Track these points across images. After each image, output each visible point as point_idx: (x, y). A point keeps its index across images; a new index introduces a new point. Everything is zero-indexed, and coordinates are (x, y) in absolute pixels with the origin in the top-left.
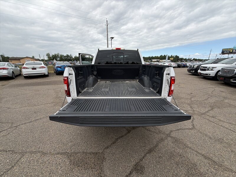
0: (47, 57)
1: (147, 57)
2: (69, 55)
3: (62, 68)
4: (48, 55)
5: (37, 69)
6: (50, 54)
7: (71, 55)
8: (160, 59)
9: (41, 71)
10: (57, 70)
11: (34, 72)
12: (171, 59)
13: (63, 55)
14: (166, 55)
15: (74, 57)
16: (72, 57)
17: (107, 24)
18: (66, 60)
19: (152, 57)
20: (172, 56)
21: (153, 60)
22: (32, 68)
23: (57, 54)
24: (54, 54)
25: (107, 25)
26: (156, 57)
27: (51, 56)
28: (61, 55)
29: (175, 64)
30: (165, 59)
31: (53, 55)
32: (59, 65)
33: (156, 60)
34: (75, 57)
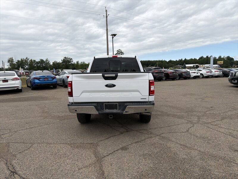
0: (8, 64)
1: (176, 61)
2: (45, 60)
3: (41, 80)
4: (10, 61)
5: (9, 81)
6: (13, 59)
7: (47, 60)
8: (200, 64)
9: (14, 84)
10: (34, 83)
11: (5, 85)
12: (219, 62)
13: (34, 61)
14: (209, 56)
15: (51, 64)
16: (48, 63)
17: (107, 15)
18: (38, 68)
19: (185, 59)
20: (220, 57)
21: (187, 65)
22: (3, 80)
23: (25, 58)
24: (20, 60)
25: (107, 17)
26: (192, 59)
27: (15, 63)
28: (31, 60)
29: (217, 71)
30: (209, 63)
31: (18, 61)
32: (38, 76)
33: (192, 65)
34: (53, 63)
